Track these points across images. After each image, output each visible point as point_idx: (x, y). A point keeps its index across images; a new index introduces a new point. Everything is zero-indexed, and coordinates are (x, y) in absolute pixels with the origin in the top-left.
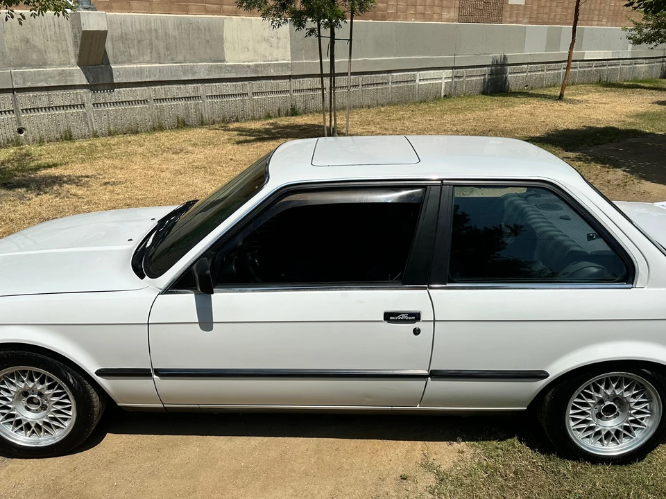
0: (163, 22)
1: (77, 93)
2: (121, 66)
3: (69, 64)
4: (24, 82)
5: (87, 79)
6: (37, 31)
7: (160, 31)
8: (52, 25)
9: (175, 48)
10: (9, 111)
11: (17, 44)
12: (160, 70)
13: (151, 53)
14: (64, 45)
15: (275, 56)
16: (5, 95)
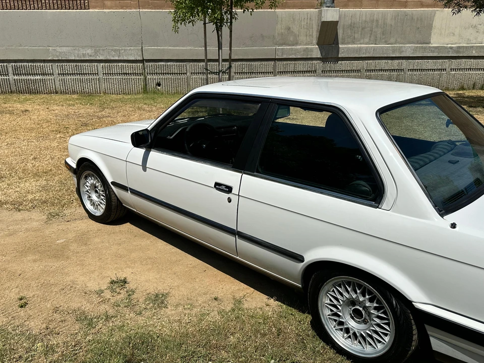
0: (384, 15)
1: (312, 63)
2: (346, 46)
3: (312, 44)
4: (282, 55)
5: (321, 54)
6: (296, 22)
7: (380, 21)
8: (306, 19)
9: (389, 33)
10: (270, 72)
11: (283, 31)
12: (374, 49)
13: (370, 37)
14: (311, 31)
15: (479, 40)
16: (270, 62)
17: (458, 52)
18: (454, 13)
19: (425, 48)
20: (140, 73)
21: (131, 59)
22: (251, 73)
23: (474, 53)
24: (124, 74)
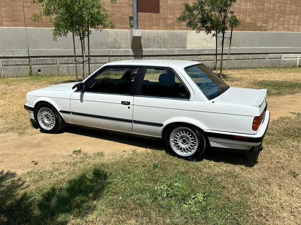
0: (163, 33)
1: (129, 58)
2: (146, 49)
3: (128, 48)
4: (113, 53)
5: (134, 53)
6: (119, 36)
7: (162, 37)
8: (124, 35)
9: (167, 43)
11: (112, 41)
12: (160, 51)
13: (158, 45)
14: (127, 41)
15: (209, 46)
16: (107, 58)
17: (199, 52)
18: (197, 32)
19: (184, 50)
20: (27, 65)
21: (21, 56)
22: (96, 63)
23: (207, 53)
24: (17, 65)
